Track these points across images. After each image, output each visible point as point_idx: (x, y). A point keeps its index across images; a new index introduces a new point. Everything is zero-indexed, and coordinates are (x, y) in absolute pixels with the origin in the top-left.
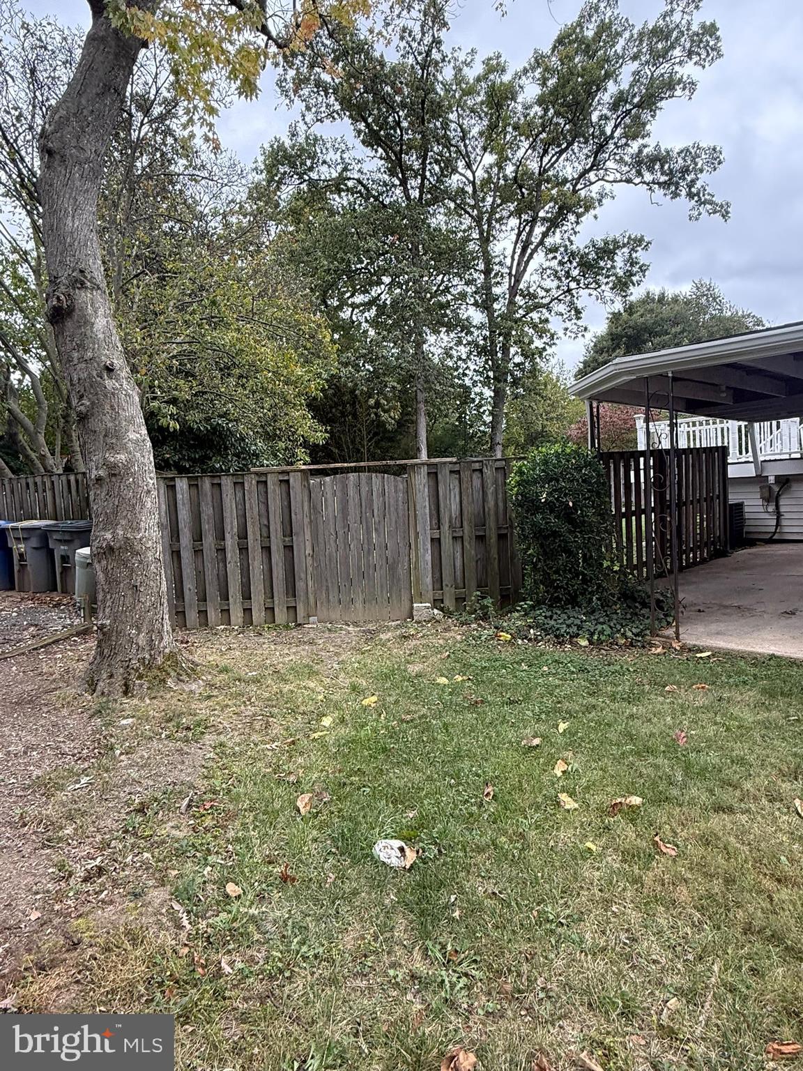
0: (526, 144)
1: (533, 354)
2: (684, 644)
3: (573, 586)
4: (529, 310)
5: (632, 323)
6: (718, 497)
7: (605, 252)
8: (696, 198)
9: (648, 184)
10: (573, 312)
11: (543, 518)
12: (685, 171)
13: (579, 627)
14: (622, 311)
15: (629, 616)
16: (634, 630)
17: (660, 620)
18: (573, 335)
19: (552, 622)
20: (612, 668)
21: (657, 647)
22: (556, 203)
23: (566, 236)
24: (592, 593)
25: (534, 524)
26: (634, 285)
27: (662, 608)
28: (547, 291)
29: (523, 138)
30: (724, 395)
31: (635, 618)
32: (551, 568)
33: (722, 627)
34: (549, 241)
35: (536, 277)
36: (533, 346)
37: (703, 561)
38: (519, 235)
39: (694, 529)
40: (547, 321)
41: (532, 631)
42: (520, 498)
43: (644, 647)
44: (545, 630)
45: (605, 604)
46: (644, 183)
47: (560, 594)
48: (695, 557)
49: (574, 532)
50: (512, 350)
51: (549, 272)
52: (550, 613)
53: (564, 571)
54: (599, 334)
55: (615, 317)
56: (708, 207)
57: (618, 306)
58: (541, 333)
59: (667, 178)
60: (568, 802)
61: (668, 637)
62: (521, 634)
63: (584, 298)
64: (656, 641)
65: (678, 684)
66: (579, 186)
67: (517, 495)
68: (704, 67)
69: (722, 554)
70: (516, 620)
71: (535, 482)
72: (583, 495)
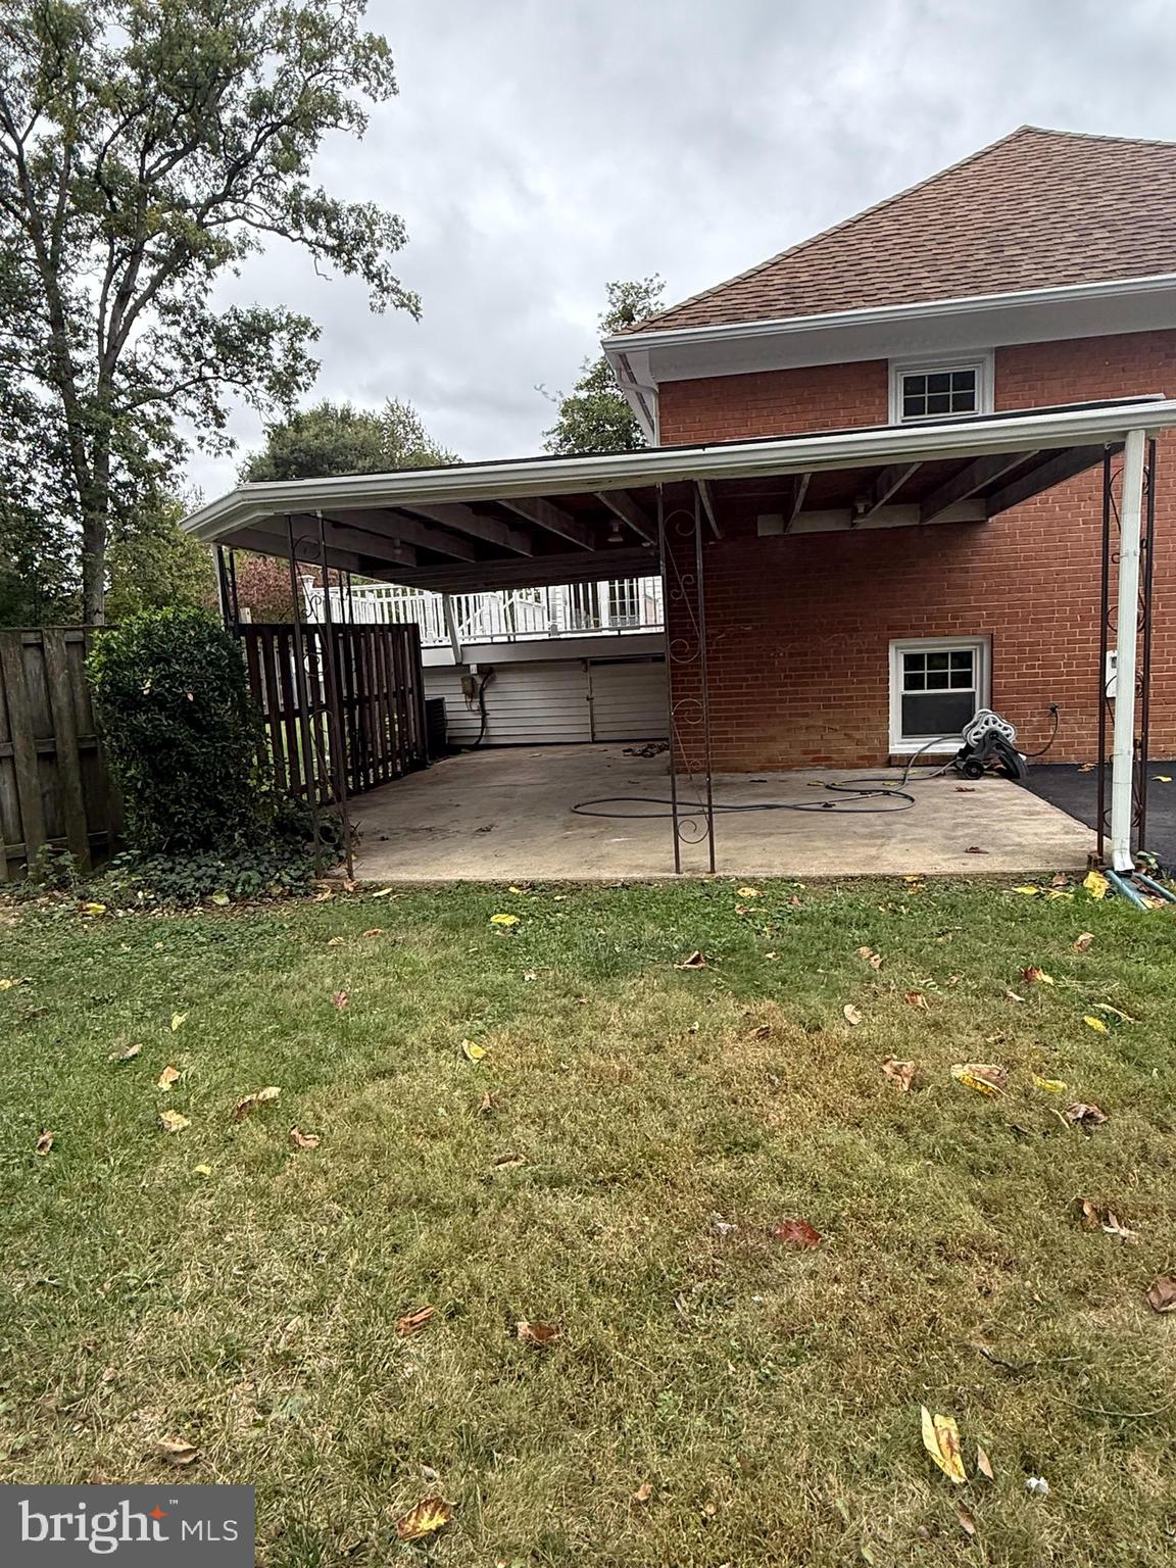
0: (113, 124)
1: (150, 471)
2: (359, 883)
3: (203, 820)
4: (138, 400)
5: (303, 445)
6: (411, 691)
7: (254, 330)
8: (376, 281)
9: (310, 244)
10: (211, 415)
11: (149, 721)
12: (360, 239)
13: (214, 879)
14: (286, 423)
15: (287, 855)
16: (292, 873)
17: (329, 856)
18: (214, 451)
19: (173, 877)
20: (259, 929)
21: (323, 891)
22: (171, 234)
23: (192, 292)
24: (233, 828)
25: (134, 730)
26: (300, 389)
27: (332, 840)
28: (168, 373)
29: (107, 111)
30: (399, 552)
31: (296, 857)
32: (168, 795)
33: (406, 855)
34: (164, 293)
35: (144, 348)
36: (148, 458)
37: (397, 776)
38: (111, 271)
39: (383, 736)
40: (169, 421)
41: (140, 894)
42: (108, 688)
43: (307, 894)
44: (162, 890)
45: (253, 840)
46: (305, 240)
47: (186, 834)
48: (385, 772)
49: (201, 738)
50: (113, 461)
51: (167, 343)
52: (170, 864)
53: (189, 800)
54: (256, 454)
55: (277, 433)
56: (395, 297)
57: (280, 417)
58: (161, 439)
59: (336, 242)
60: (174, 1120)
61: (338, 877)
62: (122, 901)
63: (227, 395)
64: (324, 884)
65: (345, 934)
66: (207, 219)
67: (102, 684)
68: (375, 99)
69: (420, 765)
70: (115, 881)
71: (133, 663)
72: (209, 684)
